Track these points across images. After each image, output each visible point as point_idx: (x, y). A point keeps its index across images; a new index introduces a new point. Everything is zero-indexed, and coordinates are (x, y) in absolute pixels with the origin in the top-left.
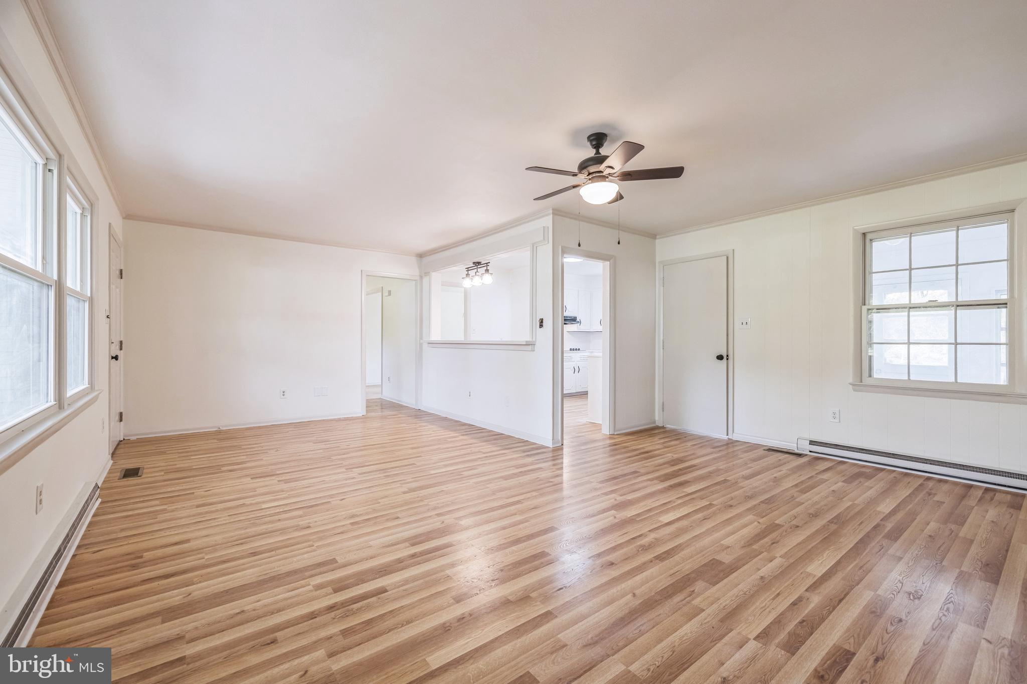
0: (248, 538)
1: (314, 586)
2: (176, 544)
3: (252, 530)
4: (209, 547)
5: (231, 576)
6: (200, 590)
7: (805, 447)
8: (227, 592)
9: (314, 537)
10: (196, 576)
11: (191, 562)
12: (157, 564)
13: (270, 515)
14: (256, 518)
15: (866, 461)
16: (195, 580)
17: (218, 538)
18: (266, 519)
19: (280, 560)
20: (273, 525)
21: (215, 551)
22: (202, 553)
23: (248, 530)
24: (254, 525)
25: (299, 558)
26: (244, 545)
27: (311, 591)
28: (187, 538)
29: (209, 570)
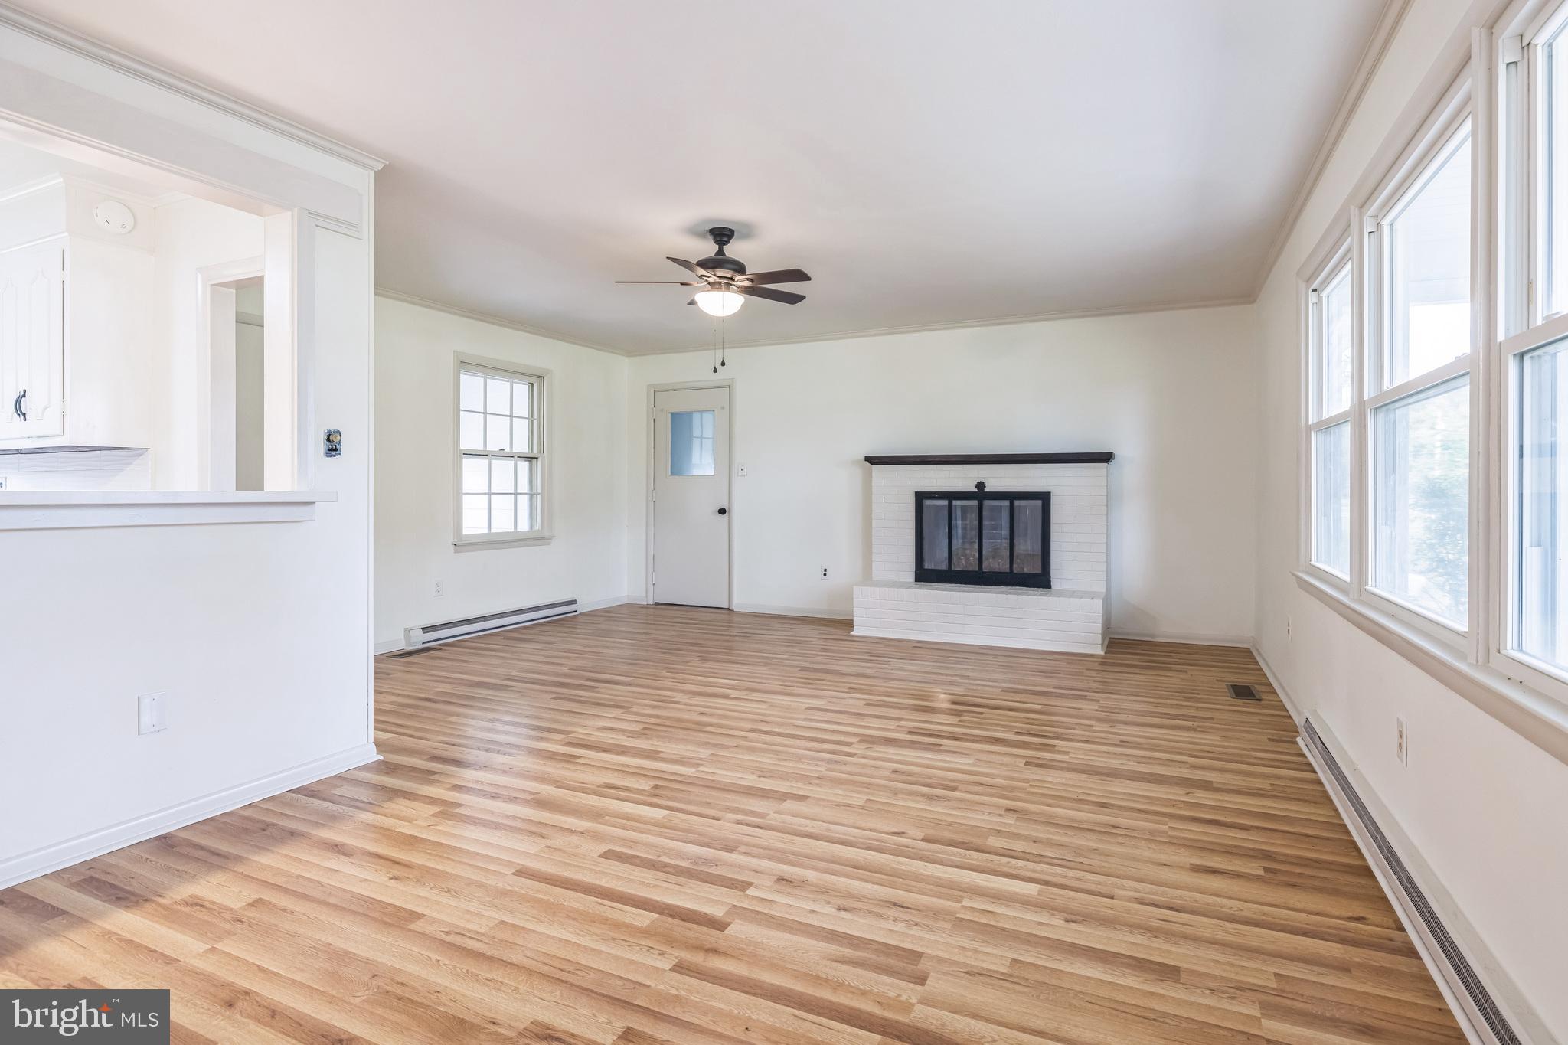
0: (1100, 832)
1: (1068, 755)
2: (1213, 871)
3: (1089, 842)
4: (1160, 841)
5: (1140, 793)
6: (1177, 794)
7: (419, 639)
8: (1148, 782)
9: (1020, 795)
10: (1180, 808)
11: (1186, 830)
12: (1236, 847)
13: (1041, 858)
14: (1067, 864)
15: (466, 634)
16: (1182, 805)
17: (1145, 852)
18: (1054, 855)
19: (1081, 787)
20: (1051, 837)
21: (1152, 832)
22: (1170, 836)
23: (1093, 845)
24: (1079, 852)
25: (1059, 780)
26: (1111, 823)
27: (1072, 753)
28: (1195, 874)
29: (1164, 810)
